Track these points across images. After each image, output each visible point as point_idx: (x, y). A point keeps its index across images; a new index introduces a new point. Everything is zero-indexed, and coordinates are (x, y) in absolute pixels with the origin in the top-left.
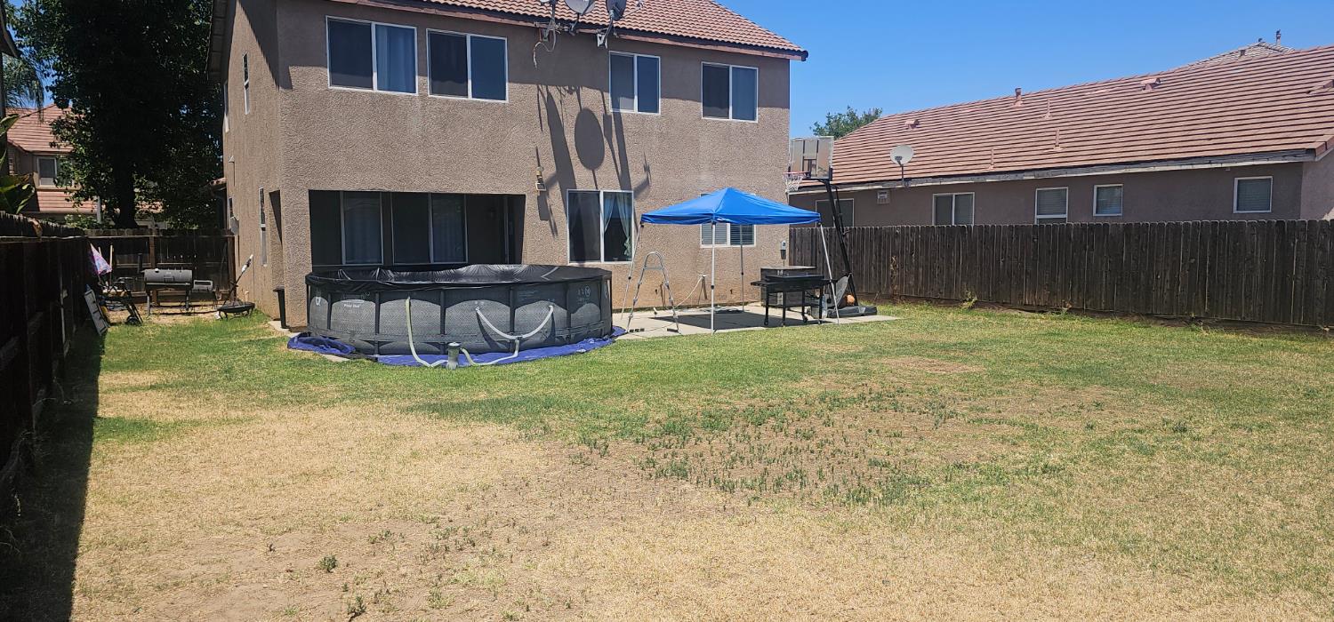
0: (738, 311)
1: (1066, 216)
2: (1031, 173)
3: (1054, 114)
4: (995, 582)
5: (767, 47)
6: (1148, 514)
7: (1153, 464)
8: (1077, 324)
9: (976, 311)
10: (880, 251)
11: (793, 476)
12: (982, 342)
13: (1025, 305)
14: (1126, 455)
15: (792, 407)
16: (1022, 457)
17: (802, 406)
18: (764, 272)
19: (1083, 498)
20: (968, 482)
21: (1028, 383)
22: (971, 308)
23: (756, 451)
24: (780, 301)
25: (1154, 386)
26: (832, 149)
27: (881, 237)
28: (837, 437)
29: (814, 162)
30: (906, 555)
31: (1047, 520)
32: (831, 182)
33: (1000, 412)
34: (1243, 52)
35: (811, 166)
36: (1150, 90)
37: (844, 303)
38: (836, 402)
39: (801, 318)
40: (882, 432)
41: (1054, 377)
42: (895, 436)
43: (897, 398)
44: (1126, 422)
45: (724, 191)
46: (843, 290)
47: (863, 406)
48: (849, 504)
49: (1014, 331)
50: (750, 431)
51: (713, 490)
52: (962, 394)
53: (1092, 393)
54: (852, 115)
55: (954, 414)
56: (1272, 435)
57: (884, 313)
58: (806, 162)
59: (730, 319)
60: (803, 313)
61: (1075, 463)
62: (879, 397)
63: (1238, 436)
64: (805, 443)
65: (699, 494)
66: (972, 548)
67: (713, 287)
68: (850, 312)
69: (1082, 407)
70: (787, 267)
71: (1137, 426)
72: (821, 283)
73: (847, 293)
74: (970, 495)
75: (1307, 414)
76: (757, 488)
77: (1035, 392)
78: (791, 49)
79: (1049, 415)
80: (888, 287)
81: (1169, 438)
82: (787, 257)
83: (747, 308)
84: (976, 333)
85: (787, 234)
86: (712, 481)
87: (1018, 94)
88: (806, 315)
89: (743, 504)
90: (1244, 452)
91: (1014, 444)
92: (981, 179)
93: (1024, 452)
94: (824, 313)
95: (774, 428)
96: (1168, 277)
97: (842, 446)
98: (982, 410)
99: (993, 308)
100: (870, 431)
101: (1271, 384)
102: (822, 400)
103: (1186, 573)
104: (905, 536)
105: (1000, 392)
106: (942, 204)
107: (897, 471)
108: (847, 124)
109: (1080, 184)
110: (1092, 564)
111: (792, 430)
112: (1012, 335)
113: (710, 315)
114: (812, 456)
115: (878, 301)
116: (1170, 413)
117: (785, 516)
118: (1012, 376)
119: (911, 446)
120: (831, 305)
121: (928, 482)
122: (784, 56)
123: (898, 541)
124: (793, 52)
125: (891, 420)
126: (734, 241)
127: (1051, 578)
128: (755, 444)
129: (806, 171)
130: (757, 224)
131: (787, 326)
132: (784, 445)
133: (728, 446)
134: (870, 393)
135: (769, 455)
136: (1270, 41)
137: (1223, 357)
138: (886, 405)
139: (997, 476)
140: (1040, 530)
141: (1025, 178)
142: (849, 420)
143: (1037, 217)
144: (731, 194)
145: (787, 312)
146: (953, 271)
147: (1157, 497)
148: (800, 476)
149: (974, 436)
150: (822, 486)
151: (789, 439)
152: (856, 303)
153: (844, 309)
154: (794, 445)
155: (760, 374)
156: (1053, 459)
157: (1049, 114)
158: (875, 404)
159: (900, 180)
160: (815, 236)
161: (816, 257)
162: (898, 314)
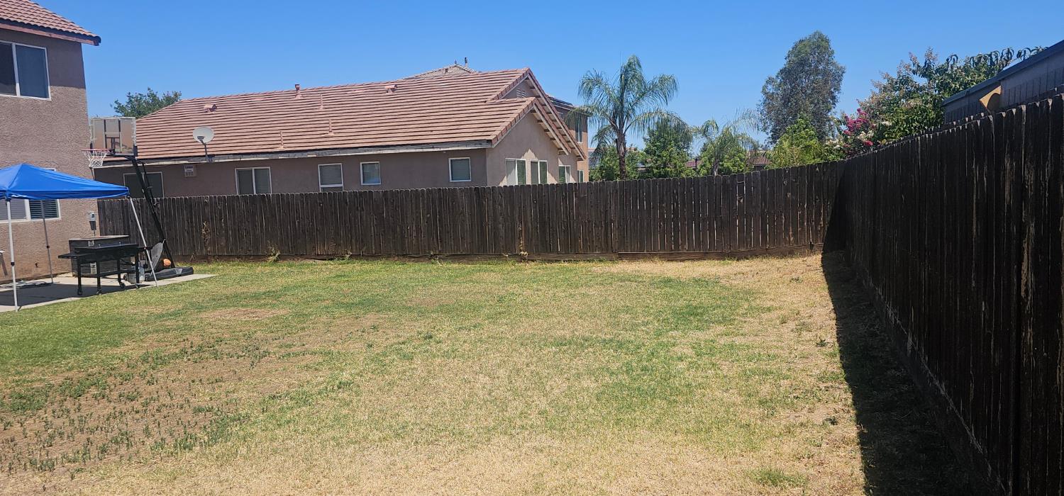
0: (46, 284)
1: (342, 185)
2: (313, 153)
3: (326, 107)
4: (306, 487)
5: (54, 29)
6: (411, 404)
7: (412, 367)
8: (357, 267)
9: (280, 262)
10: (191, 219)
11: (119, 439)
12: (286, 289)
13: (318, 255)
14: (395, 362)
15: (113, 372)
16: (322, 378)
17: (124, 370)
18: (73, 244)
19: (367, 402)
20: (281, 410)
21: (324, 318)
22: (276, 261)
23: (76, 423)
24: (94, 270)
25: (410, 307)
26: (135, 129)
27: (191, 206)
28: (162, 393)
29: (117, 140)
30: (231, 486)
31: (343, 426)
32: (136, 158)
33: (304, 345)
34: (447, 70)
35: (114, 141)
36: (391, 93)
37: (160, 267)
38: (160, 361)
39: (117, 284)
40: (204, 381)
41: (342, 310)
42: (217, 382)
43: (217, 347)
44: (393, 337)
45: (18, 167)
46: (159, 255)
47: (185, 360)
48: (177, 453)
49: (311, 277)
50: (68, 404)
51: (30, 473)
52: (273, 334)
53: (370, 319)
54: (153, 96)
55: (267, 353)
56: (482, 331)
57: (200, 272)
58: (109, 140)
59: (34, 293)
60: (119, 280)
61: (361, 376)
62: (200, 349)
63: (462, 335)
64: (130, 404)
65: (13, 481)
66: (287, 464)
67: (13, 264)
68: (167, 274)
69: (363, 332)
70: (98, 236)
71: (401, 340)
72: (136, 251)
73: (163, 257)
74: (283, 421)
75: (500, 313)
76: (80, 459)
77: (329, 324)
78: (82, 33)
79: (341, 341)
80: (202, 249)
81: (422, 345)
82: (98, 228)
83: (56, 280)
84: (282, 282)
85: (95, 206)
86: (28, 464)
87: (298, 89)
88: (122, 281)
89: (65, 479)
90: (466, 346)
91: (316, 369)
92: (274, 157)
93: (322, 376)
94: (142, 278)
95: (95, 397)
96: (414, 228)
97: (167, 401)
98: (290, 346)
99: (294, 260)
100: (193, 381)
101: (479, 296)
102: (145, 360)
103: (437, 443)
104: (230, 469)
105: (303, 329)
106: (244, 177)
107: (219, 413)
108: (148, 103)
109: (349, 162)
110: (376, 453)
111: (115, 395)
112: (309, 281)
113: (13, 291)
114: (138, 416)
115: (193, 262)
116: (422, 326)
117: (112, 480)
118: (310, 315)
119: (231, 388)
120: (147, 270)
121: (248, 417)
122: (74, 39)
123: (223, 476)
124: (85, 37)
125: (213, 368)
126: (35, 214)
127: (348, 472)
128: (74, 416)
129: (110, 146)
130: (59, 198)
131: (102, 294)
132: (106, 412)
133: (44, 424)
134: (192, 347)
135: (91, 424)
136: (461, 63)
137: (451, 280)
138: (207, 355)
139: (304, 399)
140: (338, 436)
141: (309, 156)
142: (173, 375)
143: (321, 186)
144: (25, 169)
145: (102, 280)
146: (258, 232)
147: (416, 390)
148: (125, 438)
149: (284, 369)
150: (150, 442)
151: (112, 404)
152: (172, 266)
153: (161, 272)
154: (118, 410)
155: (77, 346)
156: (345, 376)
157: (322, 107)
158: (196, 356)
159: (204, 156)
160: (126, 207)
161: (129, 226)
162: (212, 271)
